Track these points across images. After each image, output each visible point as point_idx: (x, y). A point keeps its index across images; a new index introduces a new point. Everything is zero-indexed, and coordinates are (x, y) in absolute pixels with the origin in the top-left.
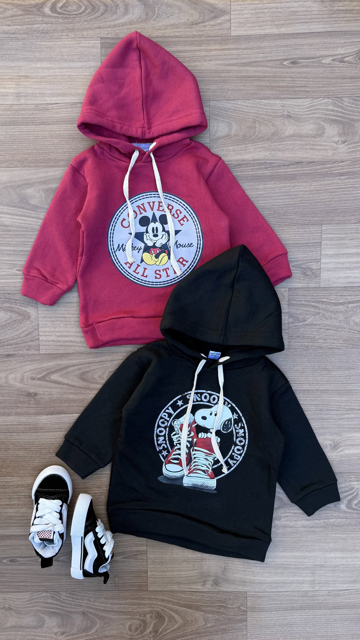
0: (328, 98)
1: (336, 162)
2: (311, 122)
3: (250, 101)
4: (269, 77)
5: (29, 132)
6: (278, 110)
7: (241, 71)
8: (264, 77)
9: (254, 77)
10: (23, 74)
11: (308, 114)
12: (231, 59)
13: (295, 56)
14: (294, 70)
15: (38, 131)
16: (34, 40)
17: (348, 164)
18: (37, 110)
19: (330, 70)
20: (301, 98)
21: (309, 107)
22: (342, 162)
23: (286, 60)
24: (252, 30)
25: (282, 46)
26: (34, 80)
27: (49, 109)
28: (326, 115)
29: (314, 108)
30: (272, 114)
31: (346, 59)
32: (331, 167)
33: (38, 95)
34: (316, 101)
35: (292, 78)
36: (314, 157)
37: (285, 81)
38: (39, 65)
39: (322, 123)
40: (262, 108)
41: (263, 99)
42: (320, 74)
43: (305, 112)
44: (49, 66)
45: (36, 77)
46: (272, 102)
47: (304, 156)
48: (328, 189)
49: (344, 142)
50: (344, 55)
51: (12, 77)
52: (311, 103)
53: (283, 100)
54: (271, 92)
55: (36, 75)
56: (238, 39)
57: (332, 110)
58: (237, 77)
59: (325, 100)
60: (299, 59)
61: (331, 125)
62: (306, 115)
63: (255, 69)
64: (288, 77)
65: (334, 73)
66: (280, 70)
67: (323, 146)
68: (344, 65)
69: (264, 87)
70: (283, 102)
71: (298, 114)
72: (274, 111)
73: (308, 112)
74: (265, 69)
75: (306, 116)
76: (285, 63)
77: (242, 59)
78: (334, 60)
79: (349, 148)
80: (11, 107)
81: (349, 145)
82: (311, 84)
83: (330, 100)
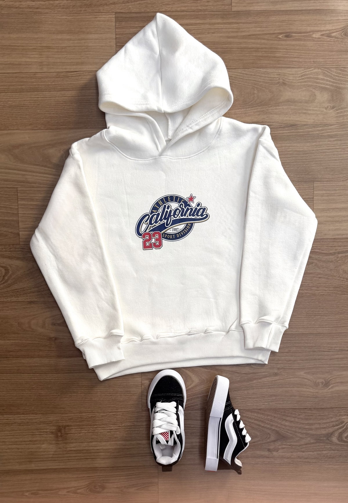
0: (319, 68)
1: (327, 126)
2: (304, 89)
3: (249, 70)
4: (266, 48)
5: (50, 97)
6: (274, 78)
7: (241, 43)
8: (262, 49)
9: (252, 48)
10: (45, 45)
11: (301, 82)
12: (232, 32)
13: (289, 31)
14: (288, 42)
15: (59, 97)
16: (55, 15)
17: (337, 127)
18: (57, 78)
19: (320, 44)
20: (294, 68)
21: (302, 76)
22: (331, 125)
23: (281, 33)
24: (251, 6)
25: (278, 21)
26: (56, 50)
27: (69, 77)
28: (316, 83)
29: (306, 77)
30: (268, 81)
31: (333, 34)
32: (322, 130)
33: (59, 64)
34: (308, 71)
35: (287, 49)
36: (306, 120)
37: (280, 52)
38: (59, 37)
39: (313, 90)
40: (259, 76)
41: (260, 68)
42: (311, 47)
43: (298, 80)
44: (68, 37)
45: (57, 48)
46: (269, 70)
47: (298, 119)
48: (320, 150)
49: (333, 108)
50: (332, 31)
51: (36, 47)
52: (304, 72)
53: (278, 69)
54: (268, 62)
55: (57, 46)
56: (238, 14)
57: (323, 79)
58: (238, 48)
59: (316, 70)
60: (293, 33)
61: (321, 92)
62: (299, 82)
63: (253, 41)
64: (283, 49)
65: (323, 46)
66: (276, 42)
67: (315, 111)
68: (331, 39)
69: (262, 57)
70: (280, 71)
71: (292, 82)
72: (270, 79)
73: (301, 81)
74: (263, 41)
75: (299, 84)
76: (280, 36)
77: (242, 32)
78: (322, 35)
79: (338, 113)
80: (35, 75)
81: (337, 110)
82: (303, 55)
83: (320, 70)
